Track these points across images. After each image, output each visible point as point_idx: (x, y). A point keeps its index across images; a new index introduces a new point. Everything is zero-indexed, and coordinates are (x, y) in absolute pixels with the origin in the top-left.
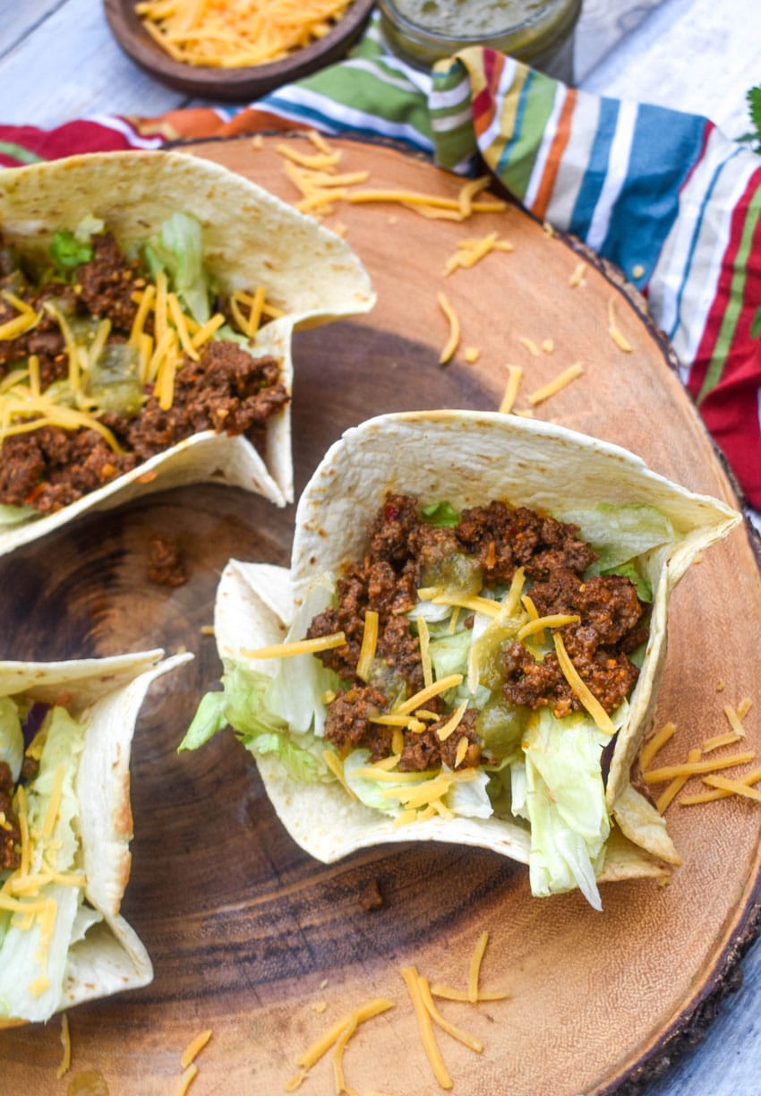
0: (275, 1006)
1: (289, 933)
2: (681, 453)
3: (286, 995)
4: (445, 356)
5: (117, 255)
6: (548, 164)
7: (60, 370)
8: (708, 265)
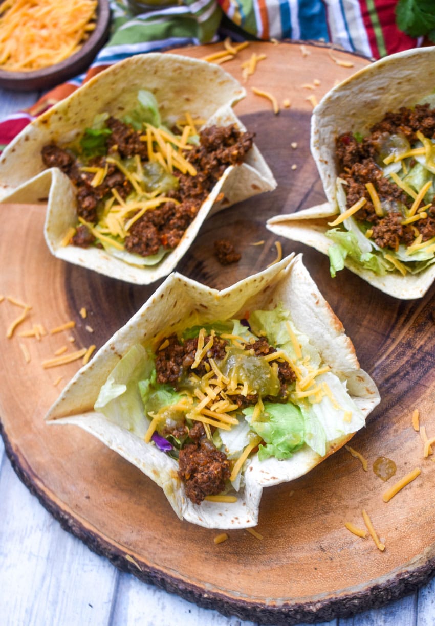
1: (414, 354)
4: (276, 111)
5: (121, 125)
7: (128, 189)
8: (354, 19)
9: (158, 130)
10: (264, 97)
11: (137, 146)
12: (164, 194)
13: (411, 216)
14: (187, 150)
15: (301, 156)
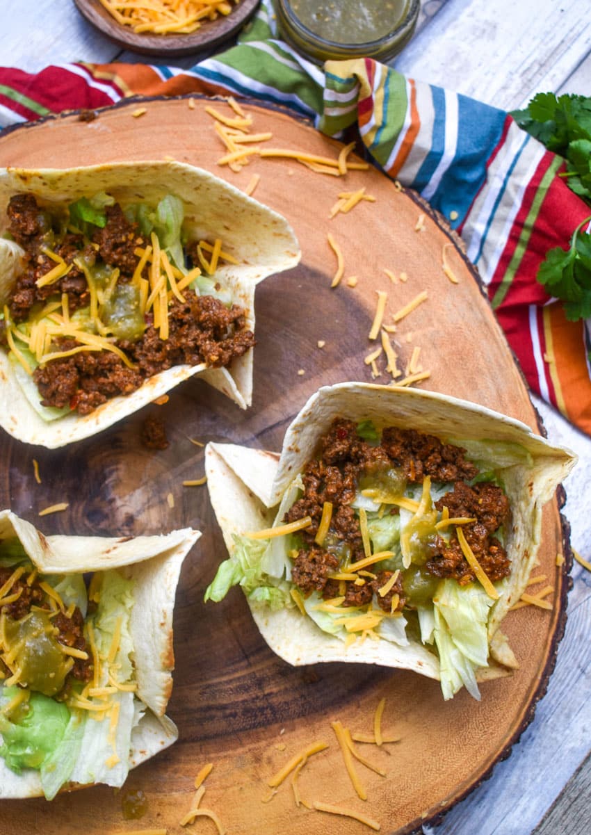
0: (252, 746)
1: (257, 697)
2: (493, 361)
3: (258, 739)
4: (335, 283)
5: (124, 221)
6: (404, 144)
7: (83, 303)
8: (505, 220)
9: (163, 252)
10: (335, 254)
11: (125, 258)
12: (114, 339)
13: (346, 573)
14: (178, 300)
15: (320, 362)
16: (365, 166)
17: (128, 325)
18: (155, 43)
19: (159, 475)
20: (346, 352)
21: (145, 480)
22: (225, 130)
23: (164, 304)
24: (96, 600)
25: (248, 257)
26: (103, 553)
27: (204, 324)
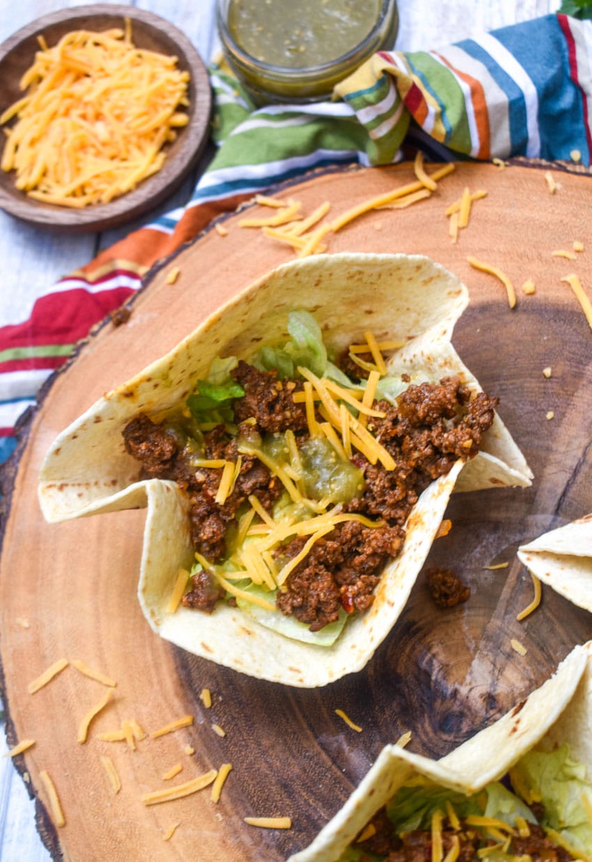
4: (512, 304)
5: (262, 375)
6: (477, 113)
7: (277, 494)
9: (324, 379)
10: (488, 273)
11: (288, 414)
12: (339, 507)
14: (376, 419)
15: (561, 392)
16: (451, 167)
17: (343, 482)
18: (135, 199)
19: (484, 629)
20: (580, 362)
21: (473, 646)
22: (279, 231)
23: (364, 434)
24: (537, 799)
25: (409, 331)
26: (510, 735)
27: (428, 419)
